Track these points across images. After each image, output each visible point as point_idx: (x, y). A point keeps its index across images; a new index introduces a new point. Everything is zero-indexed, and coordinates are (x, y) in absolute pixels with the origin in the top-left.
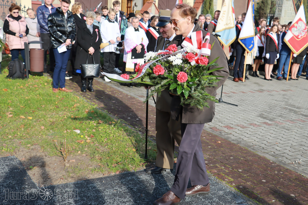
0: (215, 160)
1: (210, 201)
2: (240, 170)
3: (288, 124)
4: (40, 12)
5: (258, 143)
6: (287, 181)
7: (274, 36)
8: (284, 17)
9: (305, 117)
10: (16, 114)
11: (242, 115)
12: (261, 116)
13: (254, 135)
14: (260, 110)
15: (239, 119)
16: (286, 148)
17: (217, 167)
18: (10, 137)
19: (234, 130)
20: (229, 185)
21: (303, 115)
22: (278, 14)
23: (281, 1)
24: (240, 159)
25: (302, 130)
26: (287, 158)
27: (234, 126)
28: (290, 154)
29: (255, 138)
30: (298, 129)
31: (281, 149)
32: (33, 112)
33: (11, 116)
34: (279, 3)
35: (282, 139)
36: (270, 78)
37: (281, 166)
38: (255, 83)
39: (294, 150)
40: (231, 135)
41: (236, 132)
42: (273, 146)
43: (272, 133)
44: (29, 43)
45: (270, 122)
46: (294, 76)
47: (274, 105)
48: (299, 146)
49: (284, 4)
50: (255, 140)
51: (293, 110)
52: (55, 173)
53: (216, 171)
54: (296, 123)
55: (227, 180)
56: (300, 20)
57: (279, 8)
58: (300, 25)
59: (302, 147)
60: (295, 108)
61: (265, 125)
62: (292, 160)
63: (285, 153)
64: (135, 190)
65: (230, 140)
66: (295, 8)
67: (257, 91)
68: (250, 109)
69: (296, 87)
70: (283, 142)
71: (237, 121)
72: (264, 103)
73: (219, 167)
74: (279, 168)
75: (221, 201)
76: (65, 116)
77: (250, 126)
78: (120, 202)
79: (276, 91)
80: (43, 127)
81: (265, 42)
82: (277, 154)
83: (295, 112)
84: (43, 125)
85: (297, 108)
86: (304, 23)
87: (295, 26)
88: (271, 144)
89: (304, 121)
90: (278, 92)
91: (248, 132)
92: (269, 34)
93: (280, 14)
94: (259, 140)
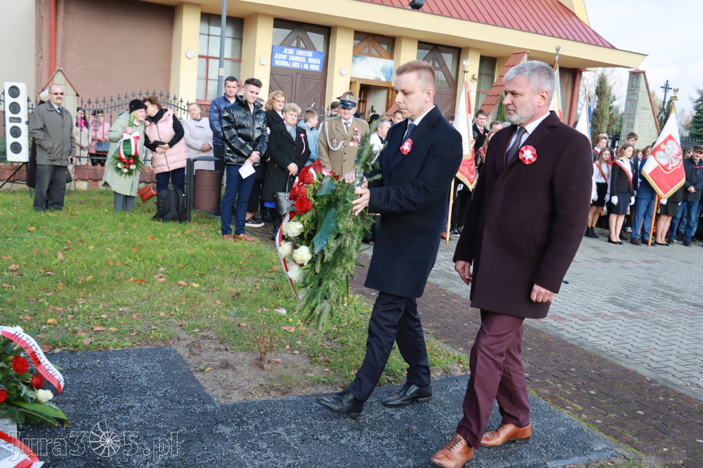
0: (541, 371)
1: (544, 445)
2: (592, 392)
3: (664, 318)
4: (215, 108)
5: (615, 347)
6: (684, 415)
7: (626, 165)
9: (694, 307)
10: (172, 279)
11: (578, 298)
12: (613, 301)
13: (607, 333)
14: (610, 292)
15: (573, 305)
16: (670, 358)
17: (547, 384)
18: (162, 314)
19: (566, 323)
20: (575, 418)
21: (689, 303)
23: (632, 109)
24: (589, 372)
25: (692, 329)
26: (673, 376)
27: (567, 316)
28: (679, 368)
29: (608, 338)
30: (685, 327)
31: (659, 359)
32: (201, 275)
33: (162, 279)
35: (659, 342)
36: (619, 241)
37: (668, 388)
38: (594, 247)
39: (684, 363)
40: (564, 331)
41: (572, 327)
42: (645, 354)
43: (639, 332)
44: (195, 160)
45: (631, 313)
46: (661, 239)
47: (632, 284)
48: (693, 355)
49: (638, 114)
50: (609, 342)
51: (669, 295)
52: (245, 380)
53: (547, 392)
54: (679, 316)
55: (570, 408)
56: (670, 137)
58: (670, 147)
59: (699, 358)
60: (671, 291)
61: (623, 318)
62: (684, 379)
63: (668, 366)
64: (399, 418)
65: (564, 338)
67: (598, 260)
68: (591, 289)
69: (667, 256)
70: (661, 348)
71: (570, 309)
72: (614, 280)
73: (552, 385)
74: (666, 390)
75: (565, 446)
76: (258, 285)
77: (595, 318)
78: (372, 437)
79: (633, 262)
80: (218, 302)
81: (610, 177)
82: (655, 368)
83: (674, 298)
84: (220, 298)
85: (675, 292)
86: (677, 144)
87: (662, 148)
88: (639, 350)
89: (693, 314)
90: (636, 263)
91: (594, 327)
92: (618, 161)
94: (618, 342)
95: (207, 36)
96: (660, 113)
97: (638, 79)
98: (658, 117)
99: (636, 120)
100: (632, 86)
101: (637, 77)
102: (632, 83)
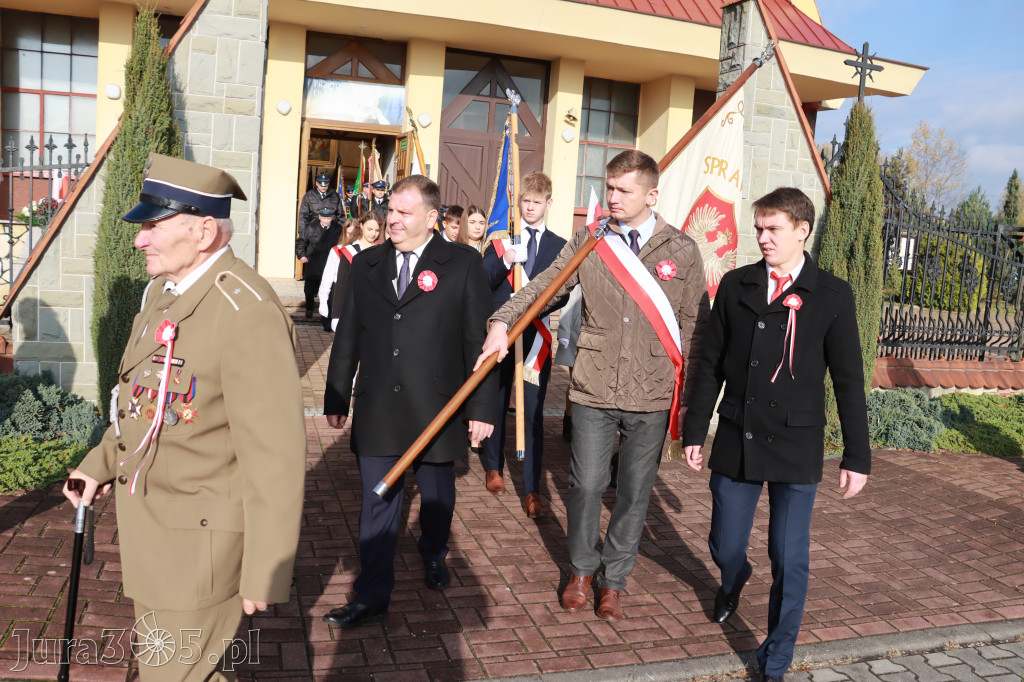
95: (39, 54)
97: (741, 22)
100: (730, 45)
101: (738, 16)
102: (729, 38)
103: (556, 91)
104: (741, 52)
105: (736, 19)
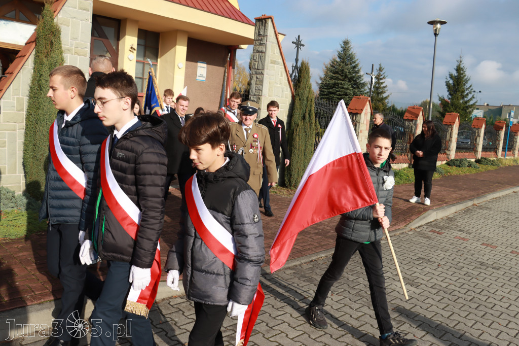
8: (269, 96)
22: (256, 90)
23: (260, 63)
34: (256, 67)
49: (268, 69)
57: (258, 76)
66: (288, 80)
93: (259, 90)
96: (293, 72)
97: (265, 26)
98: (291, 76)
99: (266, 76)
100: (259, 35)
101: (264, 24)
102: (259, 32)
103: (124, 35)
104: (265, 39)
105: (262, 25)
